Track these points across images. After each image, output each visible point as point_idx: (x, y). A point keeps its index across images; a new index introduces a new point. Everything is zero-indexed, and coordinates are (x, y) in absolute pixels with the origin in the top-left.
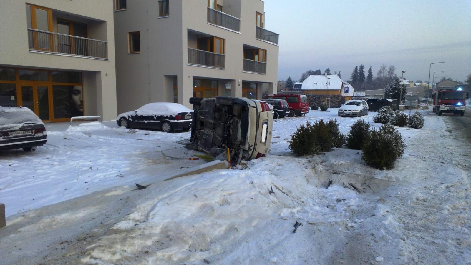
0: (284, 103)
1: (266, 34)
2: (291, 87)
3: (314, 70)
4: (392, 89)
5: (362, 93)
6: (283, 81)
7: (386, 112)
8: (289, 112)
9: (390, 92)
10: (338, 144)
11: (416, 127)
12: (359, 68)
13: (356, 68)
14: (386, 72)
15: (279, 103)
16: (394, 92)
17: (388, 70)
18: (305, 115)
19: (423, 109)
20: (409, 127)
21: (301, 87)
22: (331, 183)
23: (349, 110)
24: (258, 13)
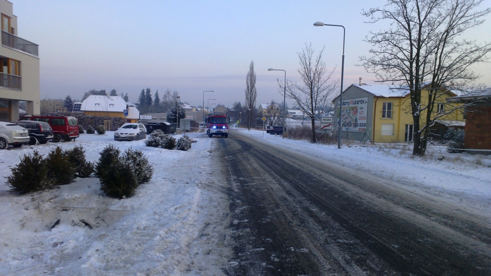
0: (46, 126)
1: (19, 42)
2: (71, 107)
3: (99, 90)
4: (174, 113)
5: (148, 116)
6: (61, 100)
7: (156, 135)
8: (53, 137)
9: (172, 116)
10: (84, 174)
11: (183, 149)
12: (145, 91)
13: (143, 91)
14: (171, 97)
15: (38, 126)
16: (175, 115)
17: (173, 95)
18: (76, 139)
19: (200, 132)
20: (178, 149)
21: (80, 108)
22: (58, 223)
23: (125, 134)
24: (3, 15)
